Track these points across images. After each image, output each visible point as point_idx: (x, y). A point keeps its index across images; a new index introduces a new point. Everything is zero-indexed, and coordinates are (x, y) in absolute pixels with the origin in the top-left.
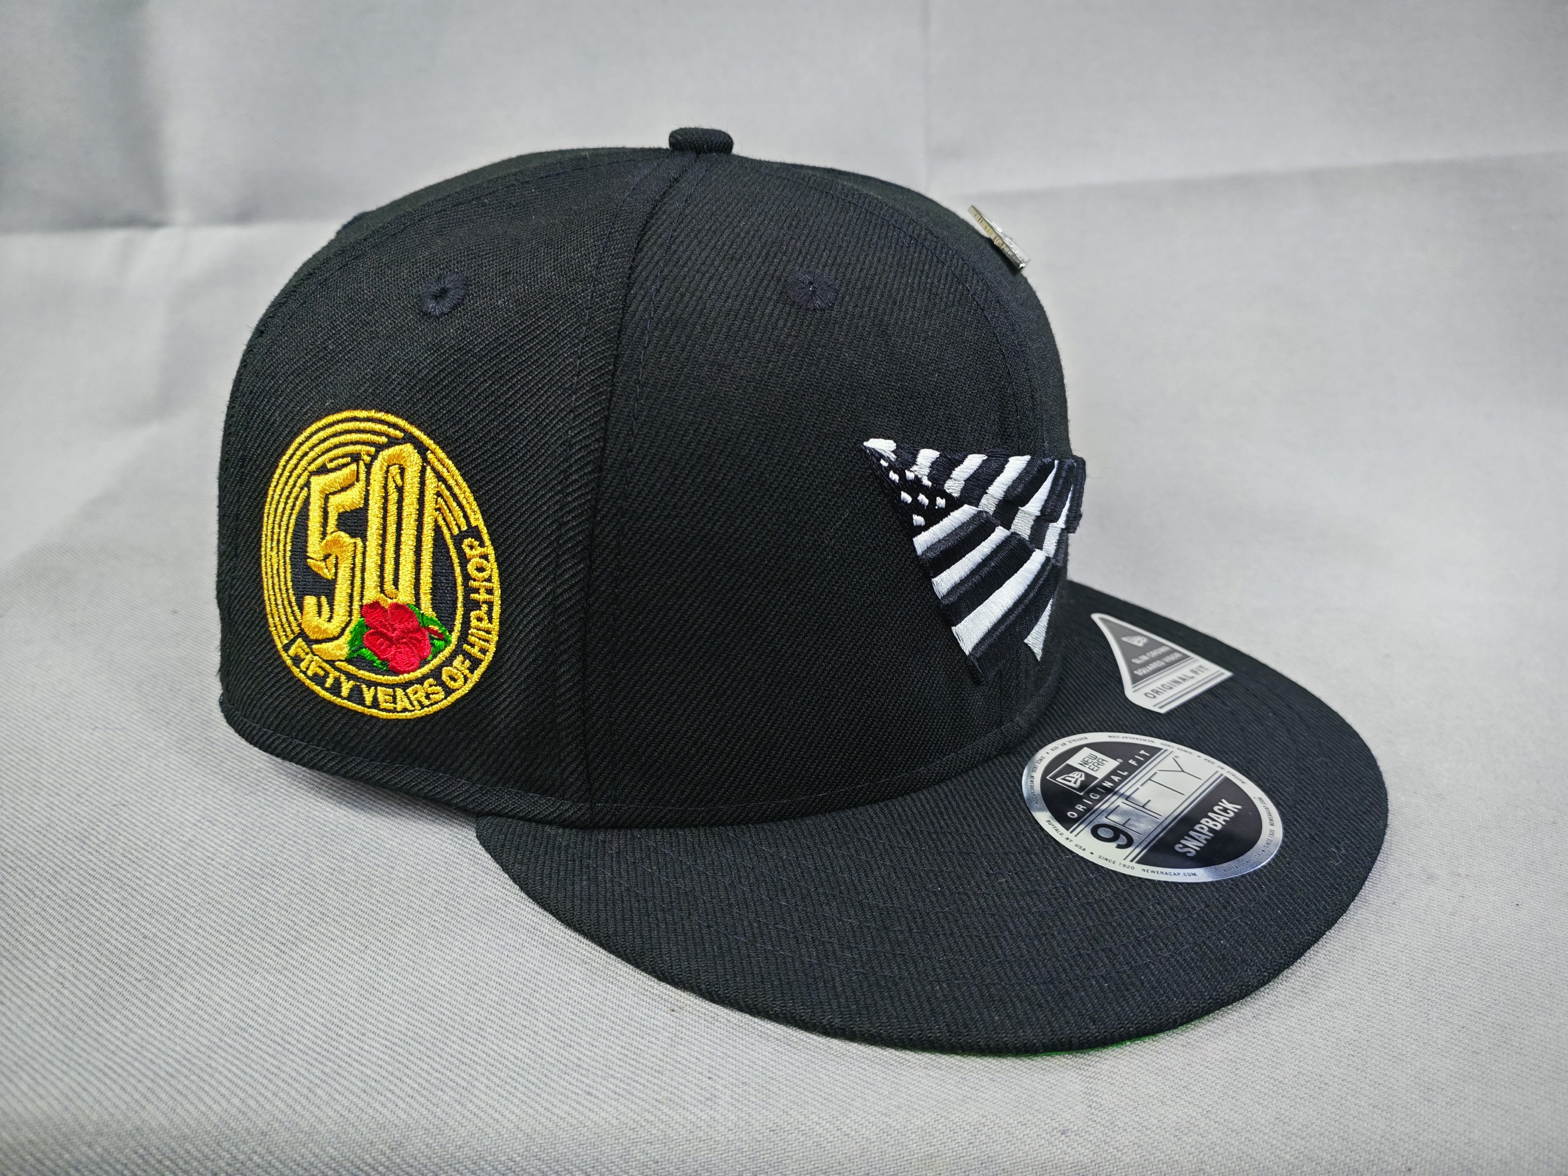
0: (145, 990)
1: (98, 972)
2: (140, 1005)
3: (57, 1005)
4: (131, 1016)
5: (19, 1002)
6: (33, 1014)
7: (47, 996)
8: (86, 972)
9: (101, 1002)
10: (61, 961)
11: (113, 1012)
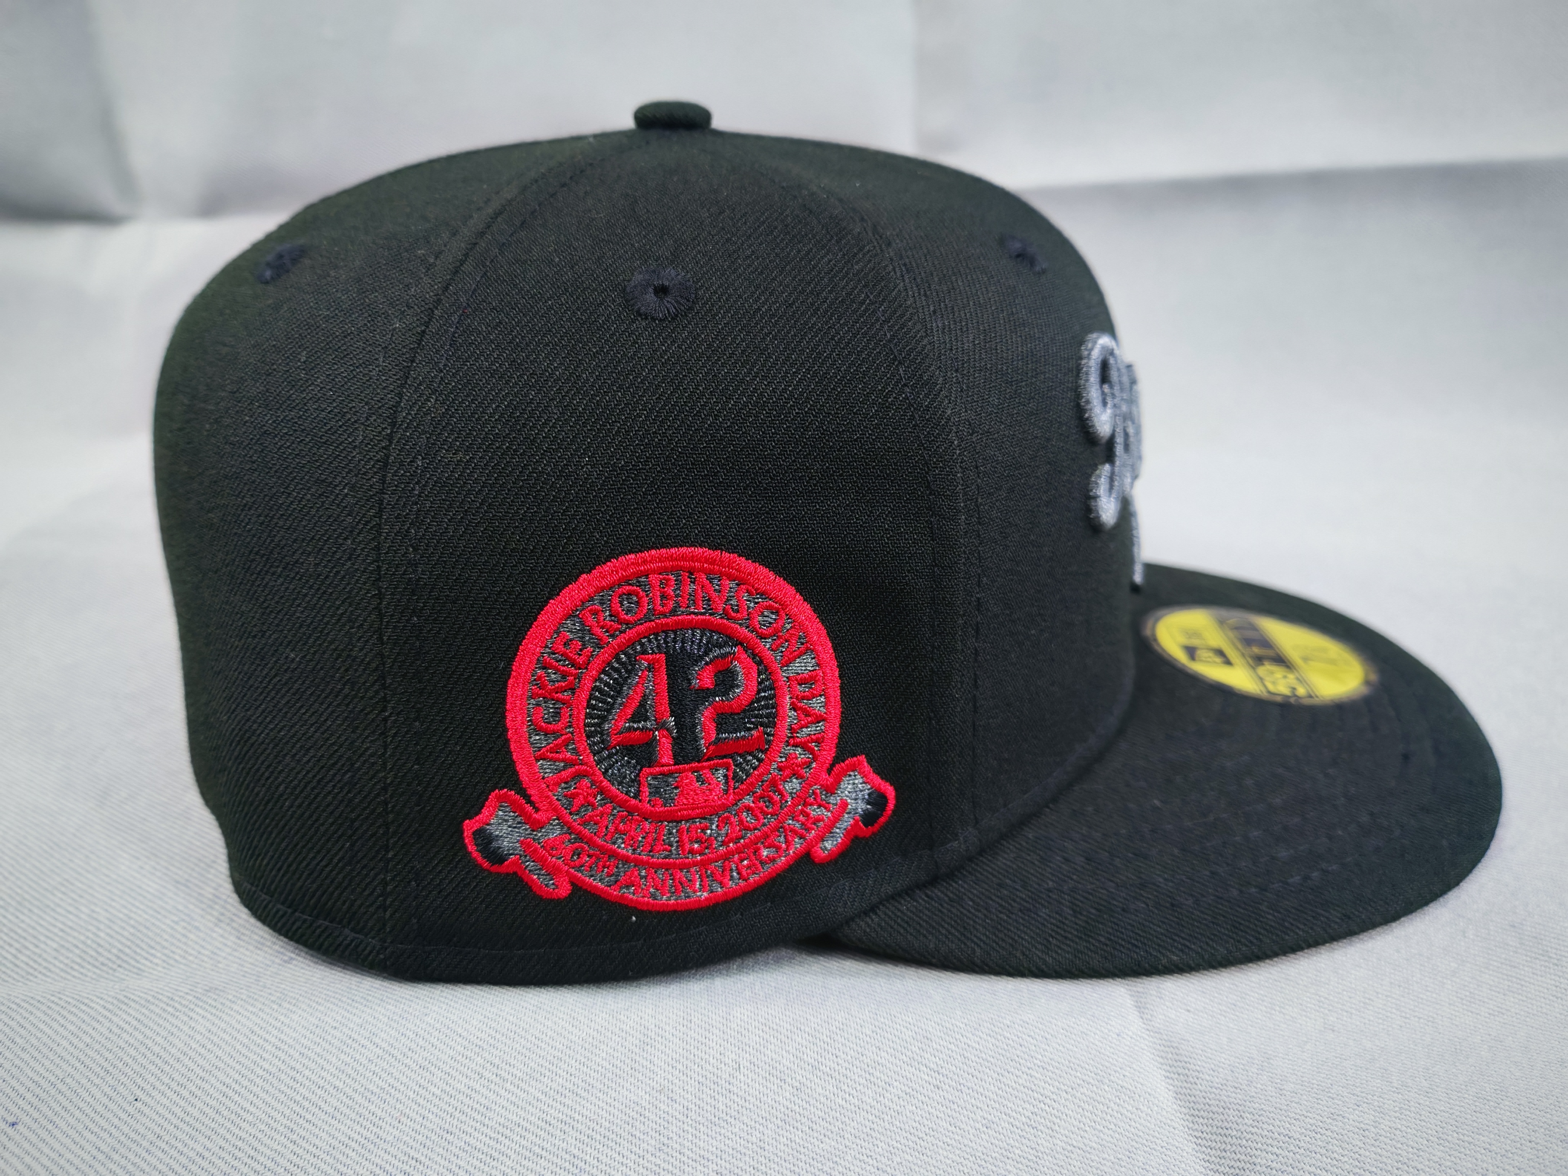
0: (183, 931)
1: (132, 915)
2: (180, 945)
3: (94, 946)
4: (171, 955)
5: (55, 945)
6: (71, 955)
7: (82, 938)
8: (121, 916)
9: (138, 942)
10: (93, 907)
11: (153, 951)
